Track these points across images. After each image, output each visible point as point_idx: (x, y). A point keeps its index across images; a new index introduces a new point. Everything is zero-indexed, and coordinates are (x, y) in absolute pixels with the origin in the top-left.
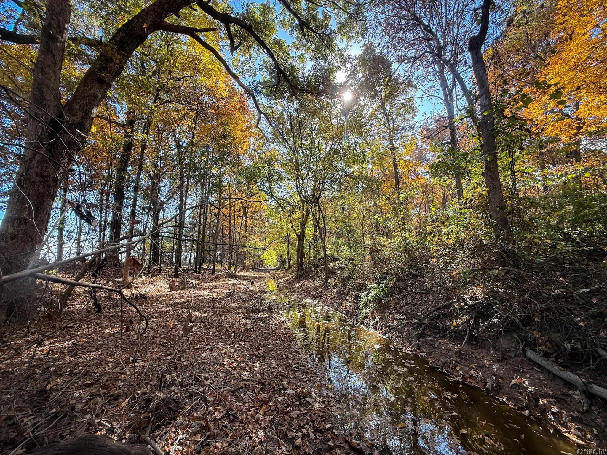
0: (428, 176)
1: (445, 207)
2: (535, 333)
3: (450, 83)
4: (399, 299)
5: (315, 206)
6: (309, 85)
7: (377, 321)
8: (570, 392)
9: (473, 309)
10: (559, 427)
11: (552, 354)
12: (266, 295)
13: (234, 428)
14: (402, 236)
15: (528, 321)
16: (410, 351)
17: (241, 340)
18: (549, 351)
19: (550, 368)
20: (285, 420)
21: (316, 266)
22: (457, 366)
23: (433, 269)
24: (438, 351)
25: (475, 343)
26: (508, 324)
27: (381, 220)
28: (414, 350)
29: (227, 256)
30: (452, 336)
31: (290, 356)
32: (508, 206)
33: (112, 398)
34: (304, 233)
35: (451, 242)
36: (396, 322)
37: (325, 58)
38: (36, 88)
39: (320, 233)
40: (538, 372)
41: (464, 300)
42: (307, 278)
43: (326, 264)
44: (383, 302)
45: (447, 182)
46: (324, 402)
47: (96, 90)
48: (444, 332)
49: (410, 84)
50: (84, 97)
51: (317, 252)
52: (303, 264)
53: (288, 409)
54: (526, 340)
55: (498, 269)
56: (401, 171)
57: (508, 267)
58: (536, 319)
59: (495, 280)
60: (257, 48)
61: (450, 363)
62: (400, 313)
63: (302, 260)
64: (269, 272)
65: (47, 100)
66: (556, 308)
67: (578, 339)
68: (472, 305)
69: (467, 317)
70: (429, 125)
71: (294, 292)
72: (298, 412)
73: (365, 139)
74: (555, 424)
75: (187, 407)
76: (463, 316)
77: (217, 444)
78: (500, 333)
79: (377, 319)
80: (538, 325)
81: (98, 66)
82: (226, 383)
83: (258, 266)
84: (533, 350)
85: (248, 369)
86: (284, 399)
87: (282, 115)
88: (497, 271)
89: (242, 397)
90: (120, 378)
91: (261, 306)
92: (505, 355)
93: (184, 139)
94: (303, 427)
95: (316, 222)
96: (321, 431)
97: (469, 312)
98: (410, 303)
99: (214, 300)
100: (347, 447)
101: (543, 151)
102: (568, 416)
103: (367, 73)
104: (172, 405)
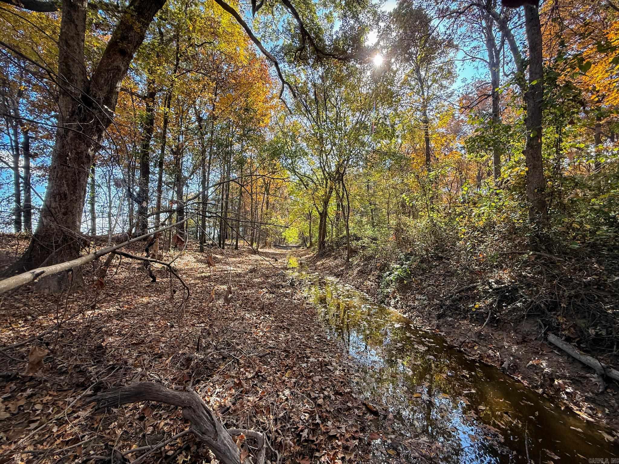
0: (463, 151)
1: (479, 186)
2: (559, 318)
3: (497, 42)
4: (421, 280)
5: (339, 183)
6: (336, 49)
7: (398, 301)
8: (588, 375)
9: (498, 293)
10: (572, 405)
11: (574, 339)
12: (288, 271)
13: (263, 386)
14: (429, 216)
15: (554, 306)
16: (429, 330)
17: (266, 313)
18: (571, 336)
19: (570, 352)
20: (308, 383)
21: (338, 244)
22: (475, 346)
23: (460, 251)
24: (457, 332)
25: (496, 325)
26: (532, 309)
27: (408, 199)
28: (433, 330)
29: (249, 232)
30: (473, 317)
31: (312, 329)
32: (548, 187)
33: (156, 356)
34: (326, 212)
35: (481, 224)
36: (417, 303)
37: (355, 17)
38: (63, 62)
39: (343, 211)
40: (558, 355)
41: (489, 284)
42: (329, 256)
43: (348, 244)
44: (405, 282)
45: (484, 158)
46: (344, 370)
47: (119, 62)
48: (465, 314)
49: (450, 44)
50: (108, 70)
51: (339, 231)
52: (325, 242)
53: (311, 374)
54: (549, 325)
55: (528, 254)
56: (433, 145)
57: (540, 251)
58: (562, 305)
59: (524, 265)
60: (280, 7)
61: (468, 343)
62: (421, 294)
63: (324, 238)
64: (291, 249)
65: (74, 74)
66: (585, 295)
67: (605, 326)
68: (496, 289)
69: (490, 300)
70: (470, 93)
71: (315, 269)
72: (320, 377)
73: (395, 110)
74: (567, 402)
75: (222, 367)
76: (486, 299)
77: (249, 398)
78: (523, 317)
79: (398, 298)
80: (564, 311)
81: (119, 35)
82: (255, 349)
83: (280, 243)
84: (556, 335)
85: (273, 339)
86: (307, 366)
87: (305, 83)
88: (527, 256)
89: (269, 362)
90: (161, 340)
91: (283, 281)
92: (525, 338)
93: (204, 111)
94: (324, 390)
95: (340, 199)
96: (340, 394)
97: (493, 295)
98: (433, 285)
99: (239, 275)
100: (364, 409)
101: (601, 123)
102: (582, 396)
103: (401, 31)
104: (209, 365)
